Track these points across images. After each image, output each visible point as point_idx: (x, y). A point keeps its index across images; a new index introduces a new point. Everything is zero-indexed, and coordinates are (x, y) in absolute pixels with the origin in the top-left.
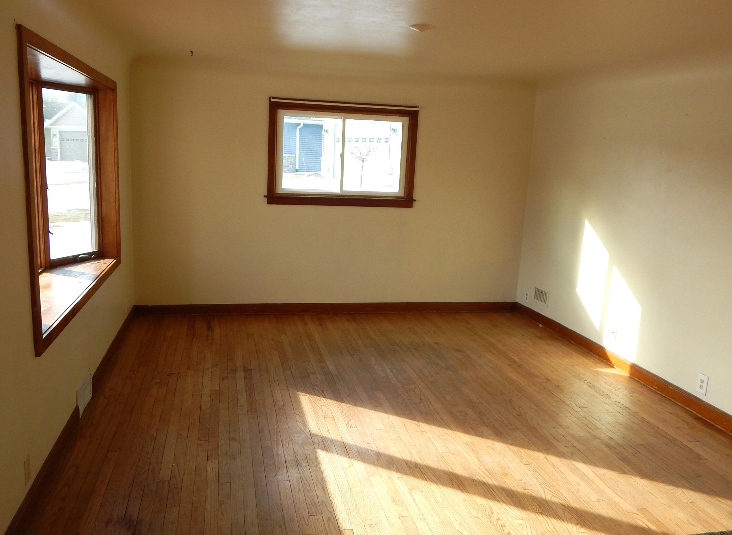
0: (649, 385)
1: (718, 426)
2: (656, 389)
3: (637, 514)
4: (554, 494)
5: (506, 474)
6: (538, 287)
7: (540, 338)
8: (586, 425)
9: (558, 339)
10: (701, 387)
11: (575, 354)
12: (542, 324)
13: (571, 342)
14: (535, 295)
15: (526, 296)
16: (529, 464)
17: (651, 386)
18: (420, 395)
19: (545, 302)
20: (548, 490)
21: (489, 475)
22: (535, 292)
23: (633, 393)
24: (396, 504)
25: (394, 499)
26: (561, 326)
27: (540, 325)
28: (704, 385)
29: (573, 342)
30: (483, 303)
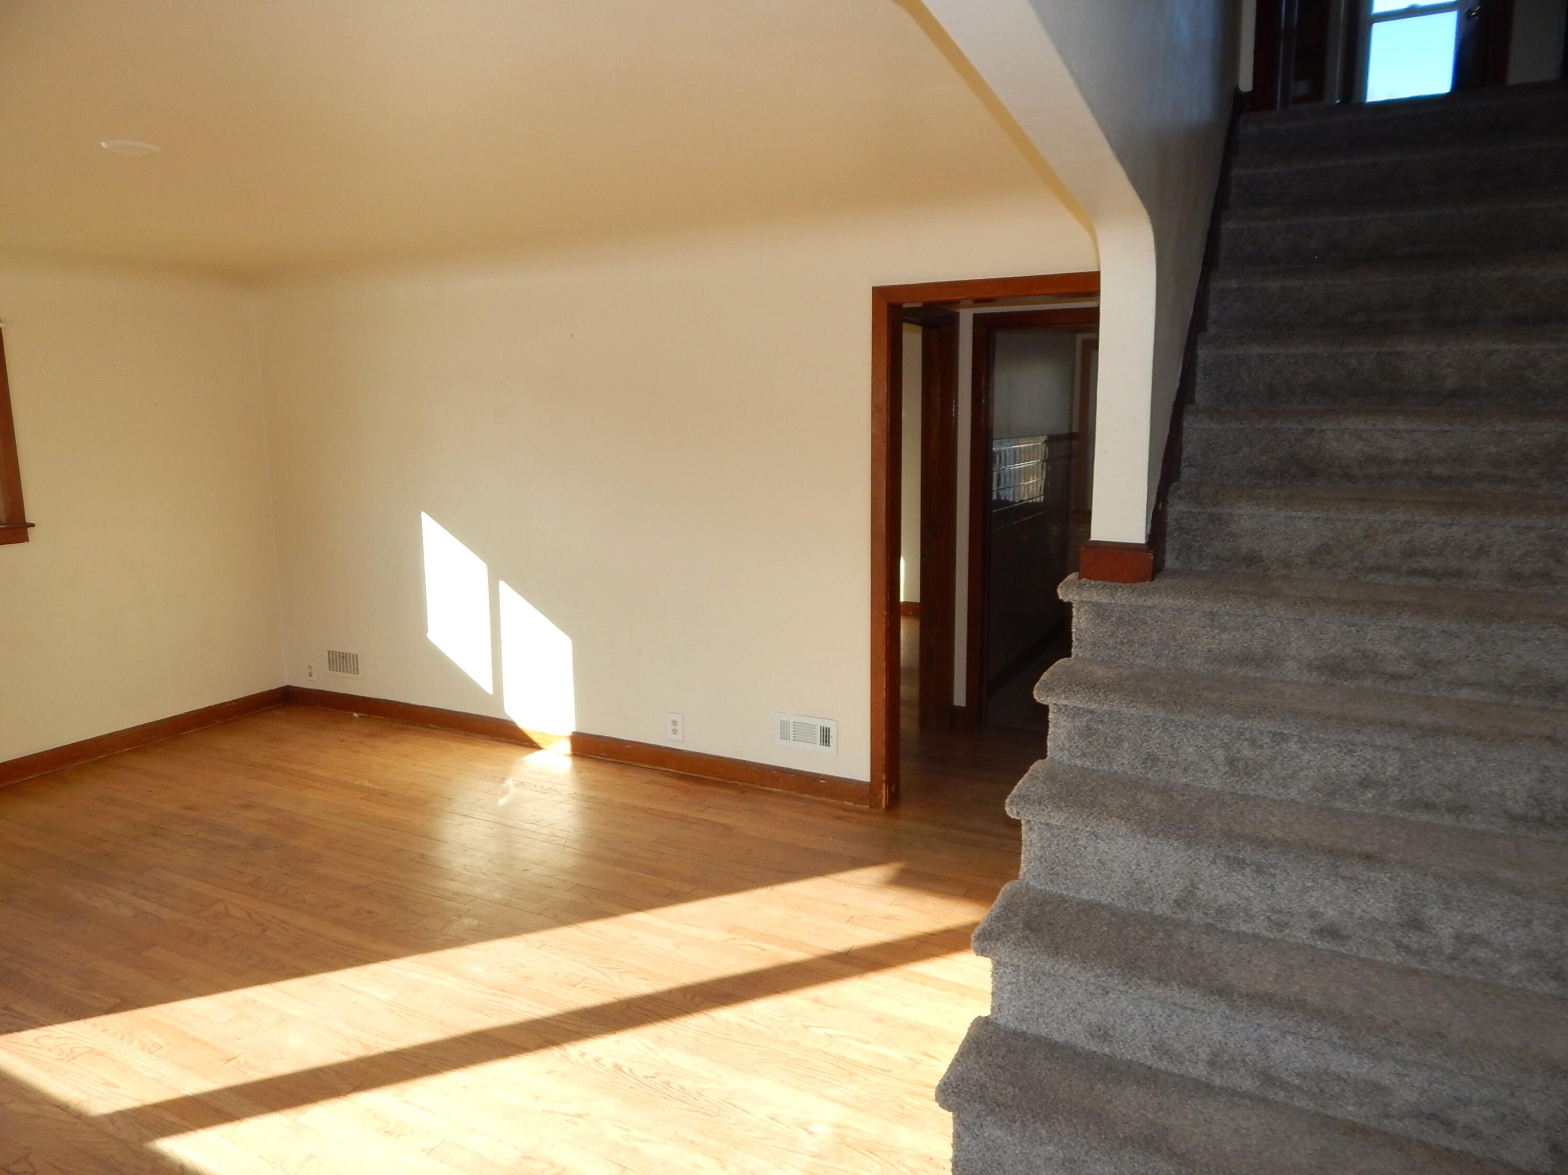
0: (590, 754)
1: (710, 778)
2: (604, 756)
3: (734, 939)
4: (618, 970)
5: (528, 978)
6: (331, 649)
7: (373, 735)
8: (564, 846)
9: (403, 728)
10: (675, 731)
11: (453, 745)
12: (357, 712)
13: (429, 727)
14: (330, 664)
15: (308, 671)
16: (545, 945)
17: (594, 754)
18: (250, 917)
19: (356, 670)
20: (605, 968)
21: (503, 993)
22: (329, 659)
23: (580, 772)
24: (398, 1137)
25: (387, 1130)
26: (400, 705)
27: (355, 715)
28: (679, 728)
29: (432, 726)
30: (224, 704)
